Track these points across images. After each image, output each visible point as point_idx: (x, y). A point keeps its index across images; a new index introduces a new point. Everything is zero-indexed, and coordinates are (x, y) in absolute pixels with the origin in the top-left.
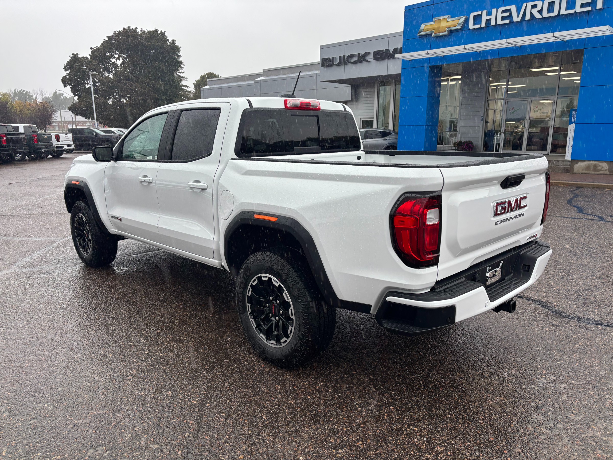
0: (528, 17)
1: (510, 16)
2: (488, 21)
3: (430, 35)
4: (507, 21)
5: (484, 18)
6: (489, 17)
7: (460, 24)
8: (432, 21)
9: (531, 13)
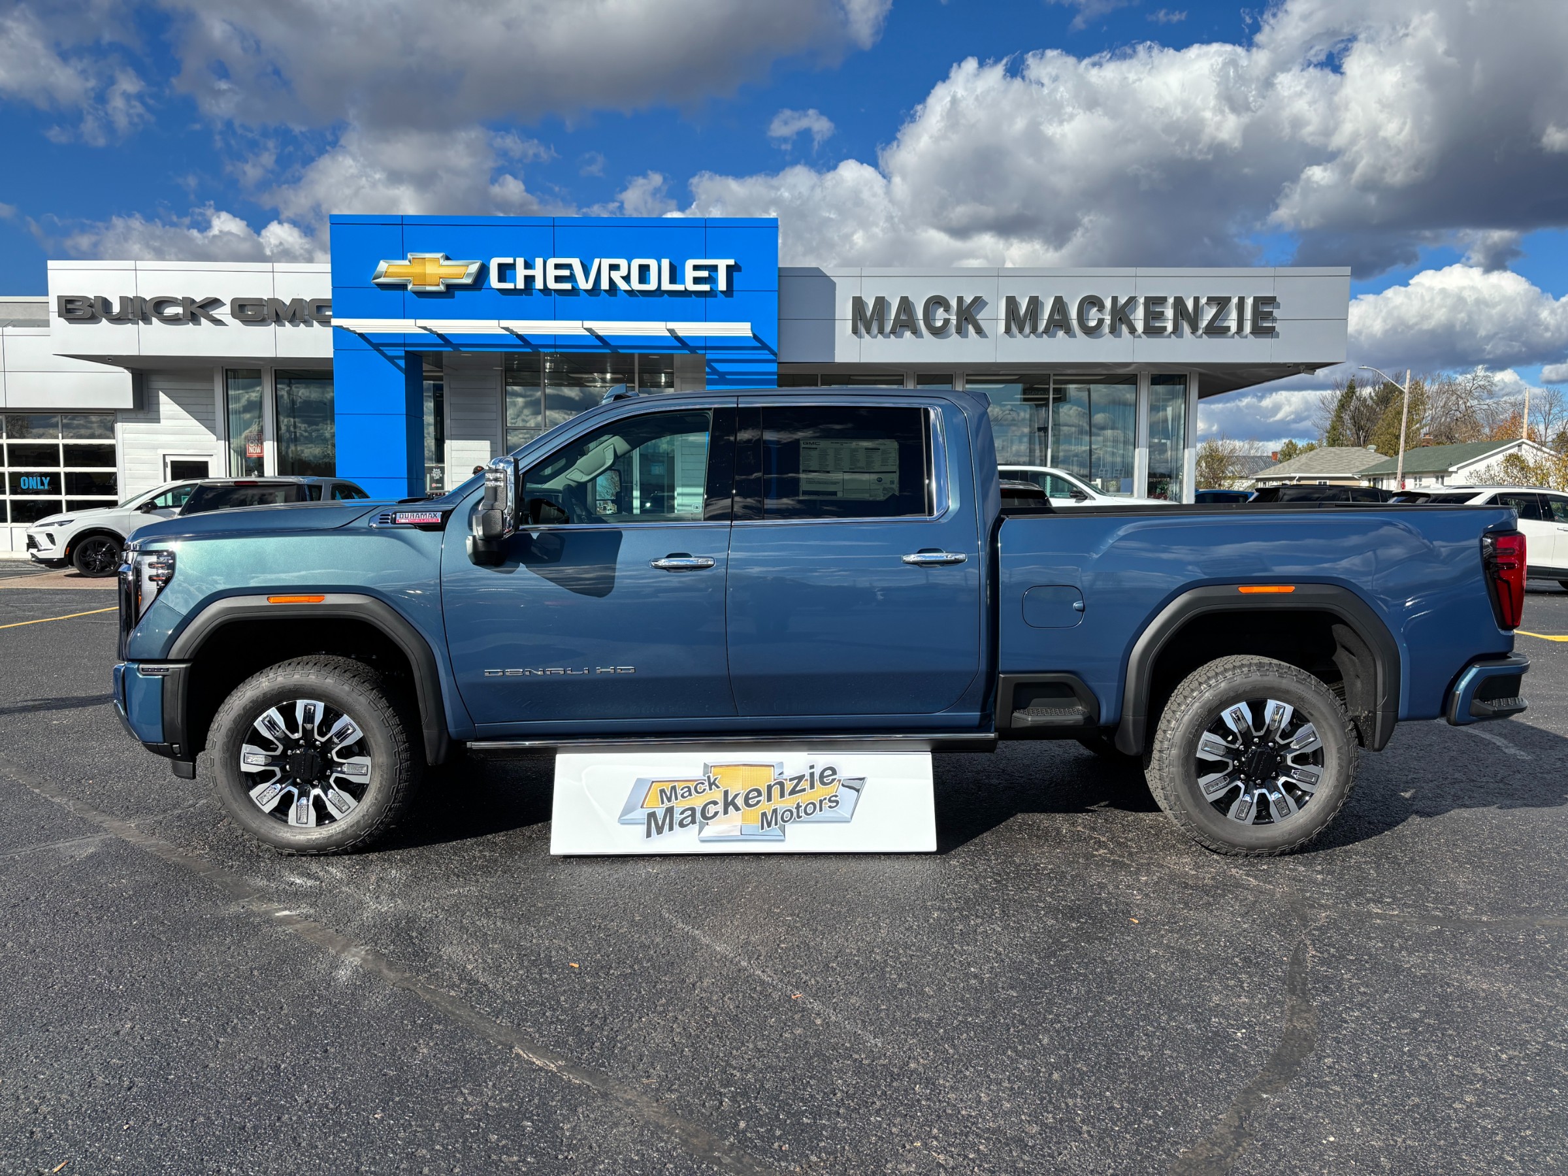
0: (605, 285)
1: (571, 278)
2: (529, 280)
3: (403, 287)
4: (567, 286)
5: (521, 272)
6: (529, 272)
7: (469, 275)
8: (404, 258)
9: (611, 280)
